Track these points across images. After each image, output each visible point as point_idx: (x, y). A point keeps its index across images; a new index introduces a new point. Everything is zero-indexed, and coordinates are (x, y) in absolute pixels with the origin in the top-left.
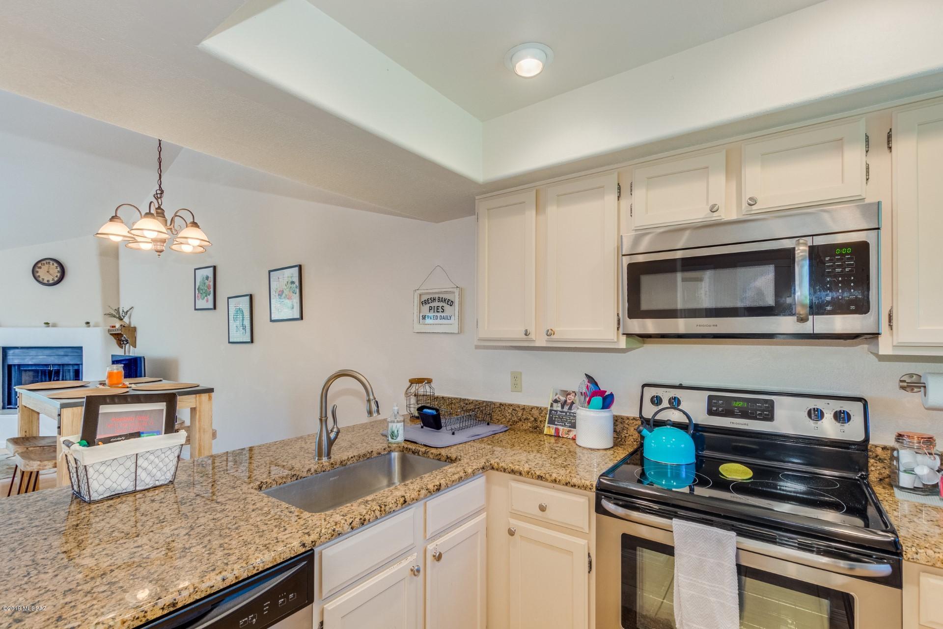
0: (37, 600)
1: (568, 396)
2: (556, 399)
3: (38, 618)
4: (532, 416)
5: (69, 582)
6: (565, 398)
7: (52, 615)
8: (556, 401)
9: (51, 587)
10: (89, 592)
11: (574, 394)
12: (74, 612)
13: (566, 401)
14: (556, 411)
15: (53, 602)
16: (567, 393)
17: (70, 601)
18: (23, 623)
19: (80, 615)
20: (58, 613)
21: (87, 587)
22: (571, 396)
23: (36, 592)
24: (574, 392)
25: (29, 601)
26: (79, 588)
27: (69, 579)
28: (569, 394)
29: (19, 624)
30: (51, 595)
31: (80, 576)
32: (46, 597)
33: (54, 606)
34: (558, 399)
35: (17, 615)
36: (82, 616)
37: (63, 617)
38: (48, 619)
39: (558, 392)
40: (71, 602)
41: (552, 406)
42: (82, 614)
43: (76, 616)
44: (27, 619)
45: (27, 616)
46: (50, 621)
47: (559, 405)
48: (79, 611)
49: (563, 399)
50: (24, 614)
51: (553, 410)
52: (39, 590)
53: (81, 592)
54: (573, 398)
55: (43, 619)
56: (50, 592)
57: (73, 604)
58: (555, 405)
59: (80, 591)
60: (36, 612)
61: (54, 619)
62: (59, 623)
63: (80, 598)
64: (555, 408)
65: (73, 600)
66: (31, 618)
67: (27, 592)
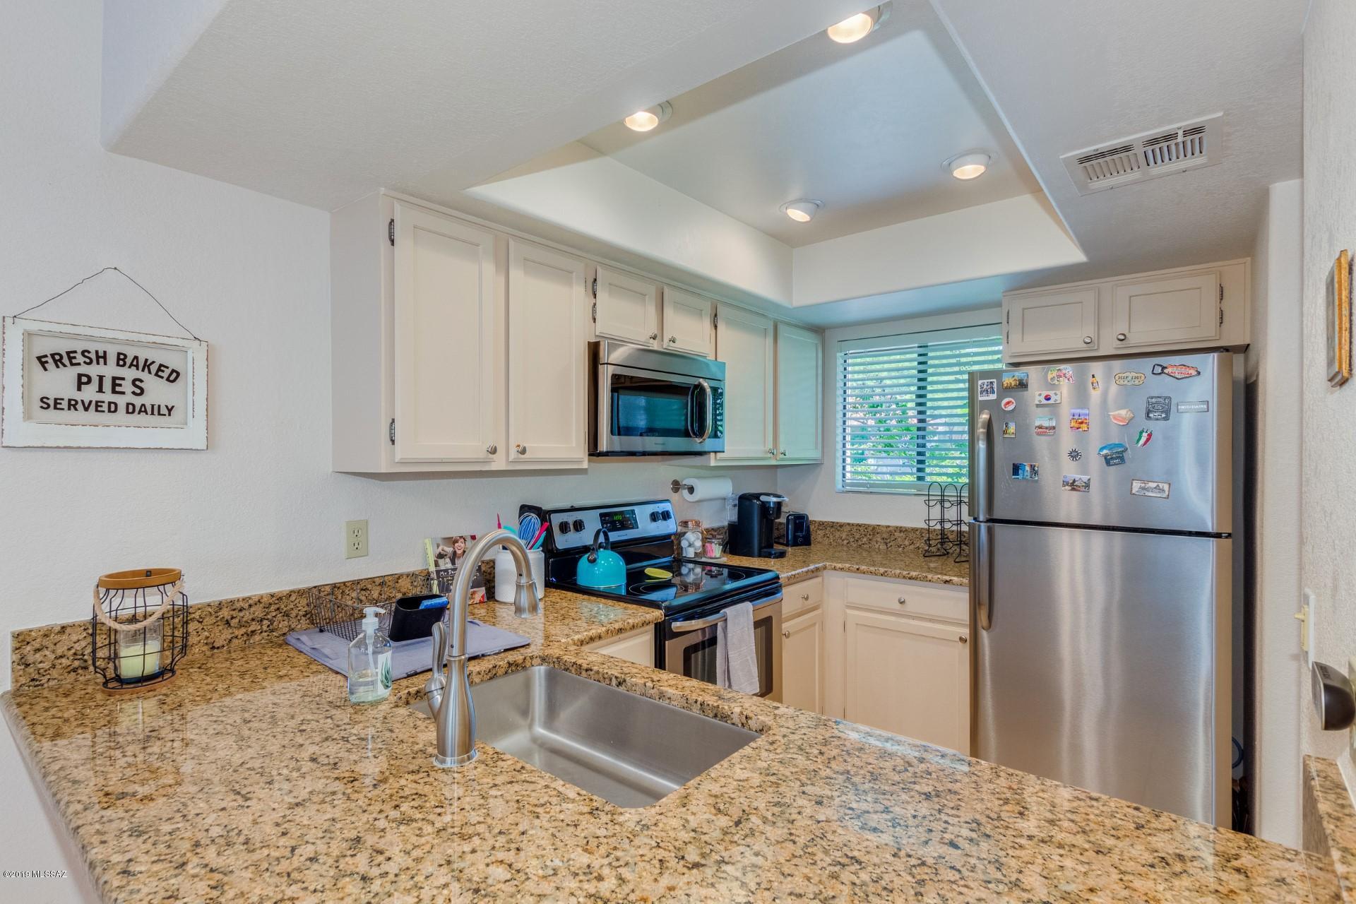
0: (1143, 869)
1: (456, 545)
2: (440, 553)
3: (1159, 845)
4: (399, 591)
5: (1088, 863)
6: (452, 549)
7: (1143, 836)
8: (441, 556)
9: (1115, 876)
10: (1084, 832)
11: (462, 540)
12: (1120, 822)
13: (455, 553)
14: (446, 571)
15: (1129, 852)
16: (452, 541)
17: (1112, 838)
18: (1177, 851)
19: (1118, 816)
20: (1135, 834)
21: (1080, 840)
22: (459, 544)
23: (1137, 883)
24: (461, 537)
25: (1153, 876)
26: (1087, 846)
27: (1083, 870)
28: (456, 541)
29: (1183, 853)
30: (1124, 863)
31: (1068, 863)
32: (1130, 866)
33: (1132, 845)
34: (442, 552)
35: (1178, 867)
36: (1117, 813)
37: (1135, 826)
38: (1150, 835)
39: (440, 542)
40: (1113, 836)
41: (437, 564)
42: (1116, 815)
43: (1123, 818)
44: (1171, 852)
45: (1169, 857)
46: (1149, 831)
47: (448, 560)
48: (1115, 820)
49: (449, 550)
50: (1170, 861)
51: (442, 571)
52: (1131, 884)
53: (1092, 839)
54: (463, 545)
55: (1155, 838)
56: (1122, 868)
57: (1113, 832)
58: (441, 562)
59: (1090, 842)
60: (1156, 854)
61: (1144, 830)
62: (1144, 823)
63: (1100, 832)
64: (443, 567)
65: (1108, 837)
66: (1166, 850)
67: (1146, 894)
